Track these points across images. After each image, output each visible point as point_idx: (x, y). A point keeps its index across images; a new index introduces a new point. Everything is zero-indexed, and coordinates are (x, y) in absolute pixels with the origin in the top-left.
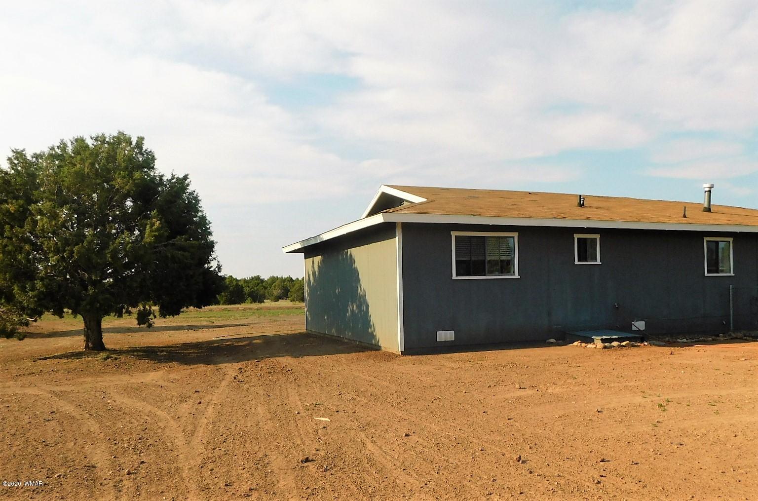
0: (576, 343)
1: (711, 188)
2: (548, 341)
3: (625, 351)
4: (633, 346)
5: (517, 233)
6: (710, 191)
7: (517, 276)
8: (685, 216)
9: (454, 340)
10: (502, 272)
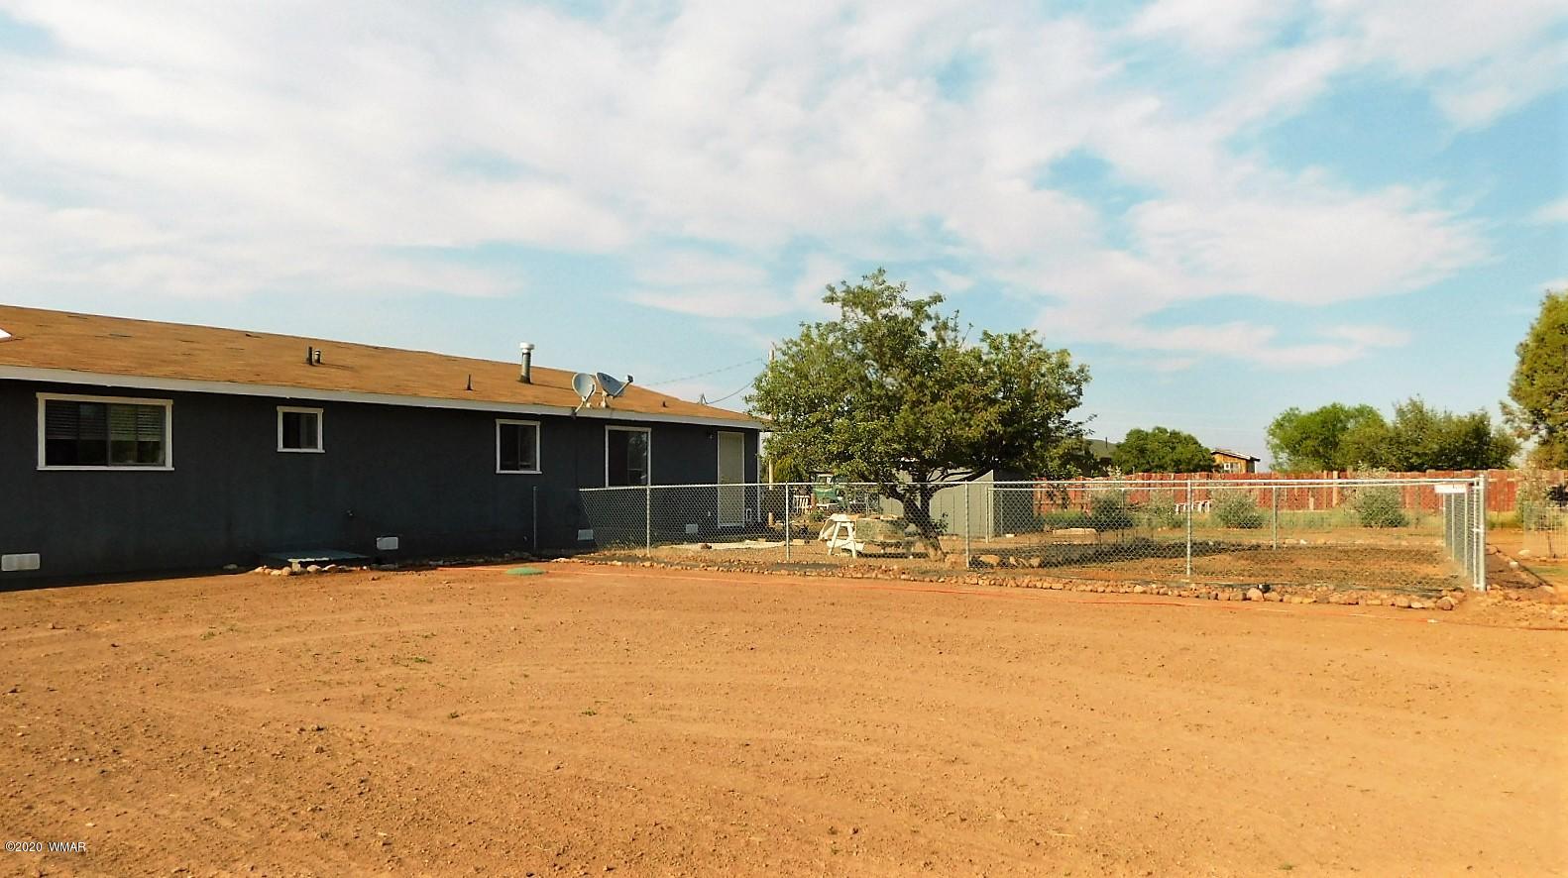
0: (259, 570)
1: (529, 349)
2: (225, 567)
3: (326, 579)
4: (341, 571)
5: (171, 401)
6: (529, 354)
7: (169, 467)
8: (469, 389)
9: (38, 567)
10: (141, 461)
